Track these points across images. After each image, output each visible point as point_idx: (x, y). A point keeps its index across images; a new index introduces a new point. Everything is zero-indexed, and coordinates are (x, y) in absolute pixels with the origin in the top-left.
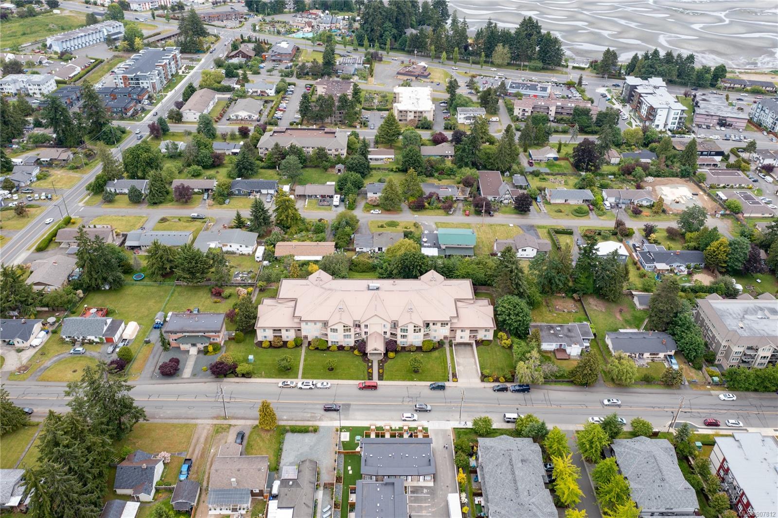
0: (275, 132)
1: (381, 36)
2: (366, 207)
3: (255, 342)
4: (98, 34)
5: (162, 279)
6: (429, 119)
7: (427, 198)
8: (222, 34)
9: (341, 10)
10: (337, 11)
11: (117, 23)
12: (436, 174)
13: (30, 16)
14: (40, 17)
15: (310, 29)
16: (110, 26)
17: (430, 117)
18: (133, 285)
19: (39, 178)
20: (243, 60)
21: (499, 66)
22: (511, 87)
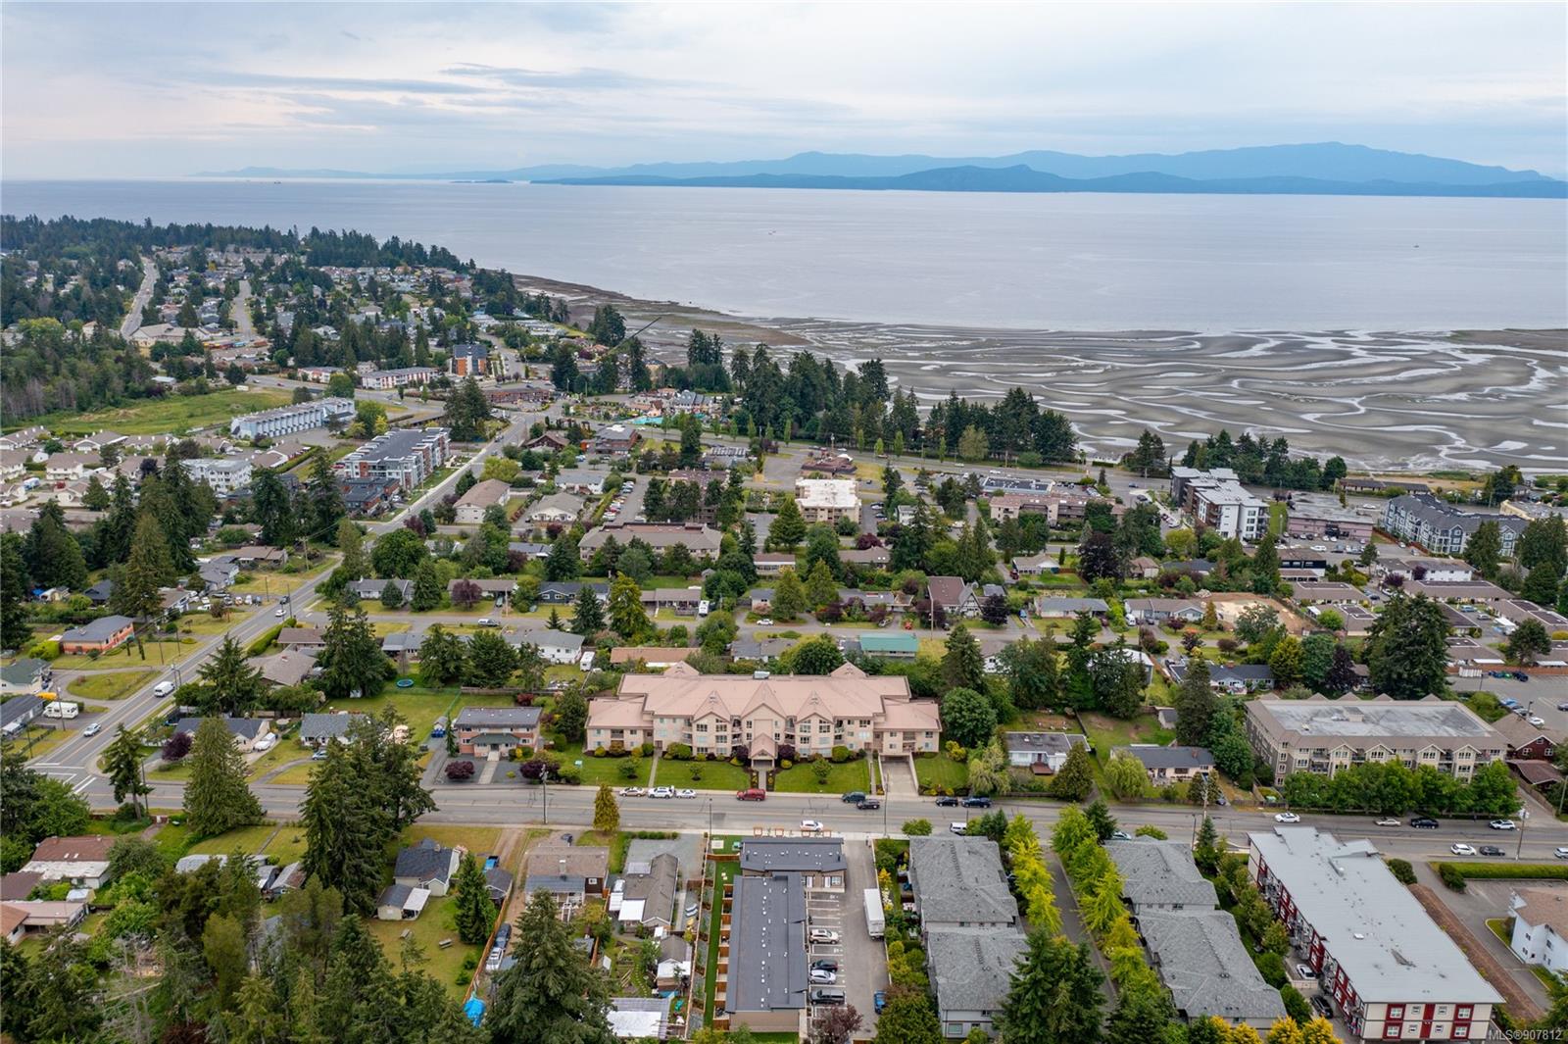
0: (606, 527)
1: (776, 418)
2: (748, 618)
3: (584, 751)
4: (313, 415)
5: (441, 684)
6: (852, 520)
7: (845, 607)
8: (514, 418)
9: (711, 390)
10: (703, 389)
11: (345, 401)
12: (861, 585)
13: (200, 393)
14: (215, 395)
15: (658, 413)
16: (333, 404)
17: (854, 517)
18: (396, 693)
19: (238, 581)
20: (551, 450)
21: (970, 461)
22: (989, 484)
